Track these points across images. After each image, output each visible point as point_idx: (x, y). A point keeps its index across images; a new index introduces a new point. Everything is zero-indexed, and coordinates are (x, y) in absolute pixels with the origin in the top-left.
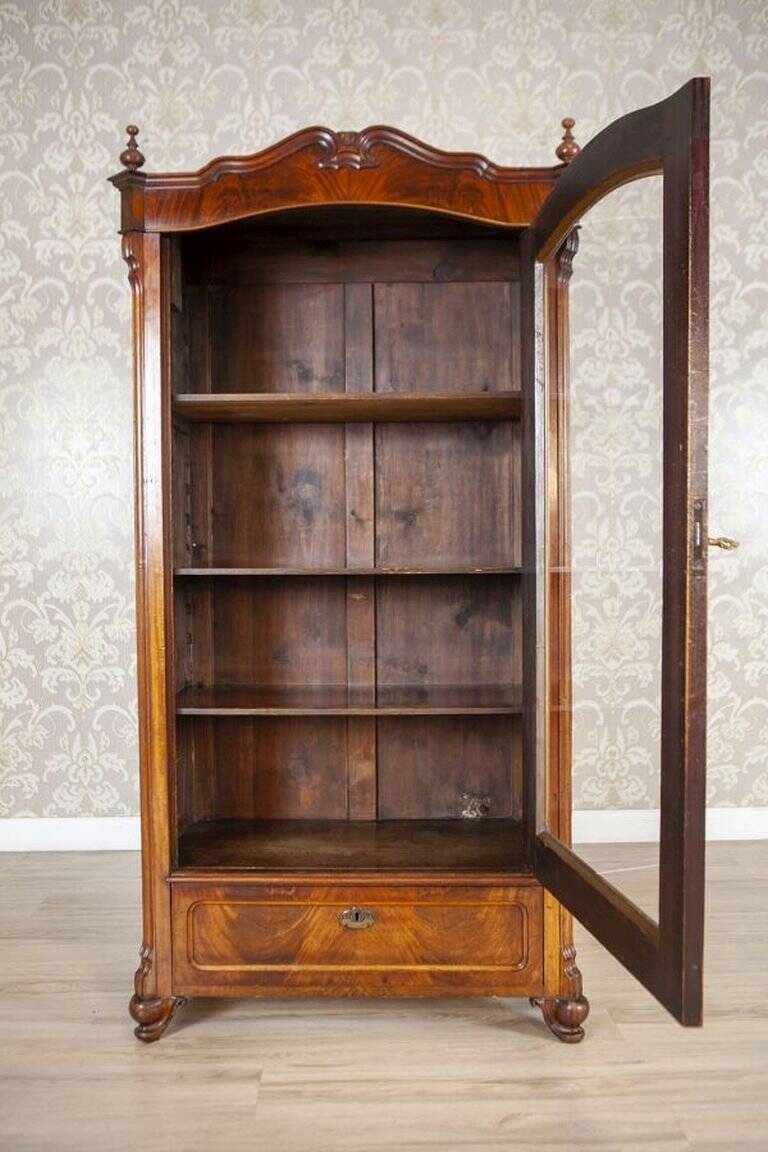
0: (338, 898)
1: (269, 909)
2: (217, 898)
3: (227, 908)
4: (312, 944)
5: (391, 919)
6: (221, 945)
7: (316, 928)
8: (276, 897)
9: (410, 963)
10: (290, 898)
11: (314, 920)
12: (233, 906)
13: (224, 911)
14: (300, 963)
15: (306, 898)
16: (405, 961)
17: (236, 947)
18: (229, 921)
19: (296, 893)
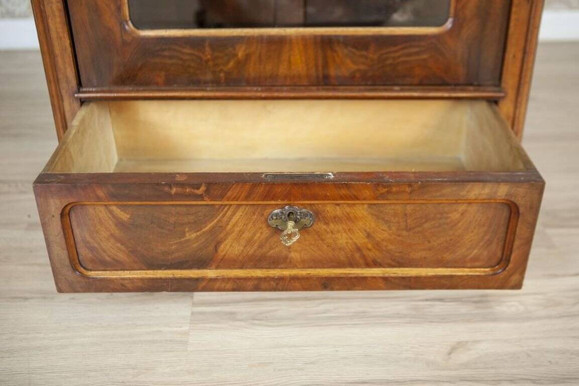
0: (266, 197)
1: (173, 209)
2: (99, 199)
3: (114, 208)
4: (231, 247)
5: (336, 219)
6: (112, 249)
7: (237, 229)
8: (178, 196)
9: (358, 266)
10: (200, 197)
11: (234, 220)
12: (123, 207)
13: (111, 212)
14: (217, 268)
15: (221, 197)
16: (352, 265)
17: (133, 252)
18: (120, 224)
19: (207, 191)
